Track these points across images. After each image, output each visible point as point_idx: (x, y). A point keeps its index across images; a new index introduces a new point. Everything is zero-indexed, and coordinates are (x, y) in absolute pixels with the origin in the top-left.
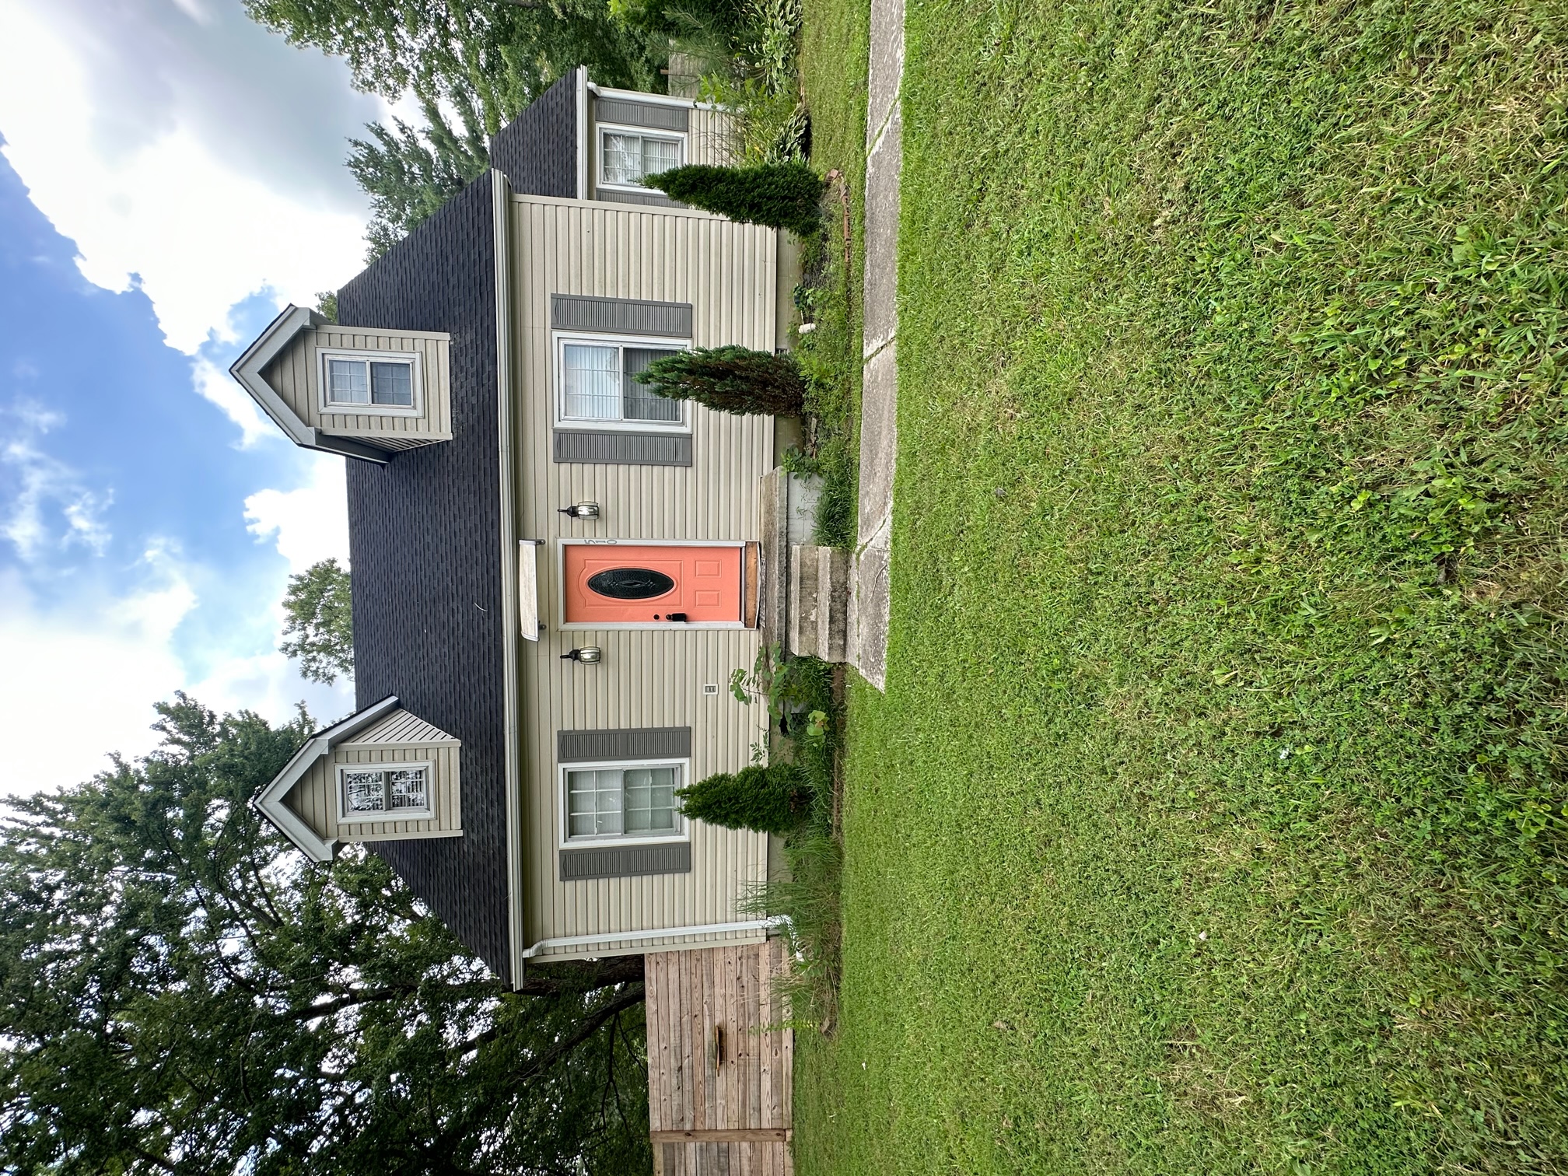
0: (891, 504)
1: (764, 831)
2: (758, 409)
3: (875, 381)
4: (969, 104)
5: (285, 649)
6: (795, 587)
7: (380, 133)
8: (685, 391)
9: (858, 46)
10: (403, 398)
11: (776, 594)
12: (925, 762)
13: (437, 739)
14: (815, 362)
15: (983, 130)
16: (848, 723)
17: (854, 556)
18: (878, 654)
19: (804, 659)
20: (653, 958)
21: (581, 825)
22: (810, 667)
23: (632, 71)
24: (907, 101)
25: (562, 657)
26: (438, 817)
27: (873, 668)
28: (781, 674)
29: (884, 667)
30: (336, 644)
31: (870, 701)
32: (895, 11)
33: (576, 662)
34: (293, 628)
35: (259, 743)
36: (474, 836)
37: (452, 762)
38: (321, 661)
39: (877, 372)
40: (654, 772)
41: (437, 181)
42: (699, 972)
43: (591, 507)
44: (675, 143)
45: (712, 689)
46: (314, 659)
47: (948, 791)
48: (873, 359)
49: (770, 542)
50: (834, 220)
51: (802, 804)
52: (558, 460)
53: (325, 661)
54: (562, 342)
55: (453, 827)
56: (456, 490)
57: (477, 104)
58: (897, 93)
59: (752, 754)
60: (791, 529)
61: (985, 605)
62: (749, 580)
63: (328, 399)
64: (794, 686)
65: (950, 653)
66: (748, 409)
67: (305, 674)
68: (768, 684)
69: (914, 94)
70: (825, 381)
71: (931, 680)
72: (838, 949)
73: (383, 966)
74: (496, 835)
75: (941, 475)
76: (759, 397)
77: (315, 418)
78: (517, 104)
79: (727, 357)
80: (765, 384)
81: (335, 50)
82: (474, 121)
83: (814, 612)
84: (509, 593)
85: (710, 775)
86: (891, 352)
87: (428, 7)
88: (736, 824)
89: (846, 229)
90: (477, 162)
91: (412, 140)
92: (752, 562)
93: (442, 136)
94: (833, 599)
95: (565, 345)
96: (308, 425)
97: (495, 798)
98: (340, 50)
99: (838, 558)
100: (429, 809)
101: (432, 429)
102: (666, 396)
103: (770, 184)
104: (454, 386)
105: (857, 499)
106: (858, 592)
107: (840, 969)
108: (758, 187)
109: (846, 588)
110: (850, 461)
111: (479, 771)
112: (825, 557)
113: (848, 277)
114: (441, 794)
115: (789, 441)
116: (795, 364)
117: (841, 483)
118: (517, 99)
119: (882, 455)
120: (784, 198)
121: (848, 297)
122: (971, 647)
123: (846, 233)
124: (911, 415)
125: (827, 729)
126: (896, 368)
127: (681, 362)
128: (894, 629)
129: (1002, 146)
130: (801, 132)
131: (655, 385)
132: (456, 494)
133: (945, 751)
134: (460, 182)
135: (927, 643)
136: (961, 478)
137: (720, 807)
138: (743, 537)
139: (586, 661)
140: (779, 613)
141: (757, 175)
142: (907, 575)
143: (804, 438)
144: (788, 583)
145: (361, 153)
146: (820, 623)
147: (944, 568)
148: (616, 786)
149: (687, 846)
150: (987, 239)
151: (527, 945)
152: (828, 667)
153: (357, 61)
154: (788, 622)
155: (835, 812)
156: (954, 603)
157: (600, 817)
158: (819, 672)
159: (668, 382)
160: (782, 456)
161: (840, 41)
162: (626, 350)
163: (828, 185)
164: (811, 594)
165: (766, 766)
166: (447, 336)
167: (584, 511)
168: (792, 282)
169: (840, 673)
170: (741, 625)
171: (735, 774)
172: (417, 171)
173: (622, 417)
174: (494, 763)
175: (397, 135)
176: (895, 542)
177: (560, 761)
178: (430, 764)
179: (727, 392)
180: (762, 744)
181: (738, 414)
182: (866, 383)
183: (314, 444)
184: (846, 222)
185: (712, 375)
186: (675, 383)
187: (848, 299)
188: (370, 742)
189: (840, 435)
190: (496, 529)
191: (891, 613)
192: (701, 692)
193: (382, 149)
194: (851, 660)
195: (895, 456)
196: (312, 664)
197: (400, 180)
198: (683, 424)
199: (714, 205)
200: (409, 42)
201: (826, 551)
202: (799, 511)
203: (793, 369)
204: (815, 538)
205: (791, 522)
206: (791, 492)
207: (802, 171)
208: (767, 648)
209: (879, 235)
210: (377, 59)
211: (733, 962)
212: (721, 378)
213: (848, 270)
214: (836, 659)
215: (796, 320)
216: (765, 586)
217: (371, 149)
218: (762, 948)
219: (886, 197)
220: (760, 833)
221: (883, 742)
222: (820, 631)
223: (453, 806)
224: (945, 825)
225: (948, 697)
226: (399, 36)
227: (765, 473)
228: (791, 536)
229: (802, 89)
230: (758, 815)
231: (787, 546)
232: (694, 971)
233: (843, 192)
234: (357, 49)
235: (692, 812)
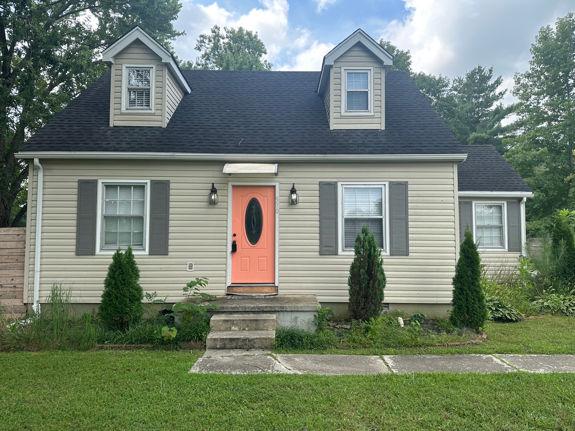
0: (300, 373)
1: (102, 301)
2: (352, 293)
3: (370, 362)
4: (508, 407)
5: (216, 27)
6: (252, 316)
7: (498, 82)
8: (359, 253)
9: (549, 348)
10: (350, 106)
11: (247, 305)
12: (149, 397)
13: (167, 115)
14: (379, 326)
15: (494, 415)
16: (169, 352)
17: (270, 352)
18: (212, 368)
19: (208, 323)
20: (22, 233)
21: (111, 192)
22: (204, 327)
23: (546, 218)
24: (515, 375)
25: (213, 184)
26: (122, 114)
27: (203, 366)
28: (200, 310)
29: (204, 372)
30: (218, 52)
31: (183, 365)
32: (564, 367)
33: (210, 191)
34: (228, 32)
35: (165, 16)
36: (109, 133)
37: (153, 122)
38: (209, 44)
39: (375, 363)
40: (141, 234)
41: (477, 110)
42: (9, 261)
43: (296, 200)
44: (502, 244)
45: (191, 267)
46: (210, 41)
47: (133, 411)
48: (382, 361)
49: (278, 301)
50: (459, 337)
51: (117, 325)
52: (321, 184)
53: (209, 46)
54: (383, 187)
55: (115, 122)
56: (304, 131)
57: (519, 133)
58: (521, 370)
59: (150, 292)
60: (286, 313)
61: (242, 426)
62: (255, 288)
63: (348, 71)
64: (192, 318)
65: (215, 408)
66: (352, 288)
67: (202, 36)
68: (194, 301)
69: (518, 378)
70: (370, 332)
71: (198, 399)
72: (22, 349)
73: (30, 77)
74: (110, 146)
75: (315, 400)
76: (358, 294)
77: (338, 65)
78: (519, 155)
79: (379, 277)
80: (366, 297)
81: (532, 66)
82: (511, 130)
83: (237, 328)
84: (249, 157)
85: (139, 267)
86: (384, 370)
87: (561, 111)
88: (108, 283)
89: (454, 343)
90: (488, 131)
91: (496, 98)
92: (266, 290)
93: (501, 113)
94: (244, 340)
95: (381, 188)
96: (335, 62)
97: (132, 146)
98: (533, 69)
99: (268, 343)
100: (127, 109)
101: (335, 120)
102: (356, 242)
103: (474, 300)
104: (358, 131)
105: (303, 353)
106: (248, 356)
107: (9, 352)
108: (472, 293)
109: (251, 348)
110: (325, 348)
111: (148, 137)
112: (269, 334)
113: (428, 346)
114: (135, 116)
115: (336, 312)
116: (378, 315)
117: (312, 344)
118: (521, 155)
119: (328, 367)
120: (467, 307)
121: (416, 346)
122: (219, 419)
123: (452, 343)
124: (350, 383)
125: (165, 339)
126: (375, 374)
127: (375, 251)
128: (227, 377)
129: (484, 425)
130: (508, 317)
131: (362, 236)
132: (302, 131)
133: (157, 408)
134: (478, 122)
135: (220, 396)
136: (313, 410)
137: (120, 274)
138: (281, 285)
139: (211, 197)
140: (236, 308)
141: (478, 292)
142: (259, 383)
143: (337, 321)
144: (254, 312)
145: (486, 72)
146: (230, 333)
147: (263, 403)
148: (134, 212)
149: (92, 253)
150: (439, 419)
151: (41, 161)
152: (203, 338)
153: (528, 76)
154: (231, 313)
155: (112, 345)
156: (243, 410)
157: (115, 202)
158: (201, 333)
159: (363, 243)
160: (327, 308)
161: (554, 338)
162: (381, 219)
163: (478, 332)
164: (248, 326)
165: (142, 301)
166: (383, 128)
167: (294, 197)
168: (427, 313)
169: (199, 346)
170: (229, 284)
171: (138, 282)
172: (480, 100)
173: (346, 217)
174: (152, 146)
175: (498, 91)
176: (278, 375)
177: (152, 182)
178: (153, 111)
179: (360, 275)
180: (156, 299)
181: (349, 282)
182: (369, 357)
183: (326, 64)
184: (457, 343)
185: (369, 267)
186: (363, 247)
187: (415, 346)
188: (167, 82)
189: (340, 342)
190: (283, 152)
191: (236, 375)
192: (189, 261)
193: (491, 82)
194: (208, 353)
195: (327, 374)
196: (207, 40)
197: (475, 92)
198: (343, 250)
199: (460, 268)
200: (542, 102)
201: (272, 335)
202: (296, 318)
203: (375, 314)
204: (280, 328)
205: (290, 313)
206: (306, 313)
207: (484, 317)
208: (215, 300)
209: (449, 362)
210: (531, 86)
211: (13, 282)
212: (367, 272)
213: (432, 345)
214: (208, 343)
215: (405, 315)
216: (252, 298)
217: (489, 78)
218: (20, 300)
219: (469, 366)
220: (101, 299)
221: (159, 373)
222: (225, 333)
223: (128, 122)
224: (113, 410)
225: (189, 408)
226: (544, 97)
227: (318, 297)
228: (281, 314)
229: (533, 317)
230: (113, 297)
231: (275, 312)
232: (10, 257)
233: (474, 342)
234: (534, 76)
235: (117, 257)
